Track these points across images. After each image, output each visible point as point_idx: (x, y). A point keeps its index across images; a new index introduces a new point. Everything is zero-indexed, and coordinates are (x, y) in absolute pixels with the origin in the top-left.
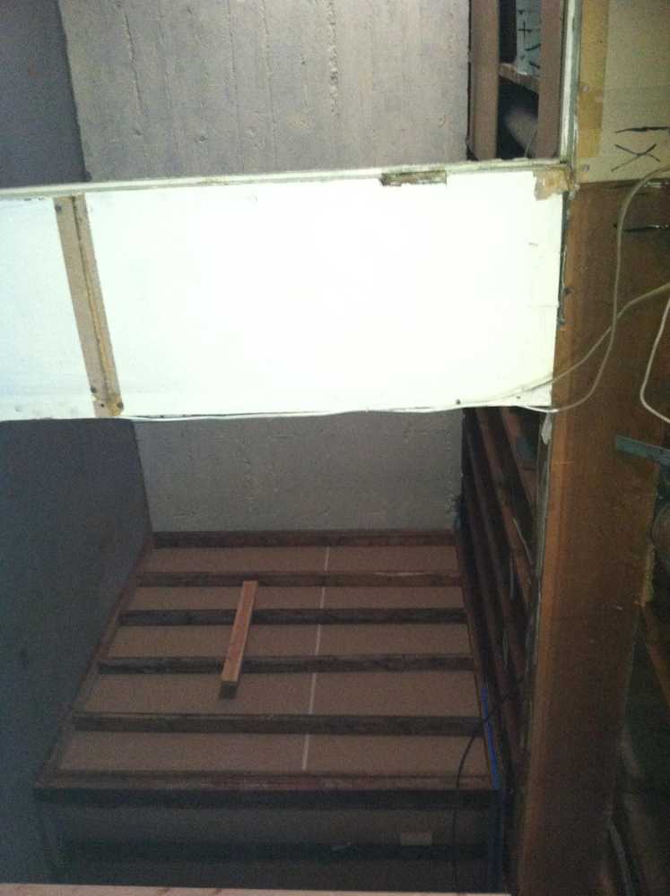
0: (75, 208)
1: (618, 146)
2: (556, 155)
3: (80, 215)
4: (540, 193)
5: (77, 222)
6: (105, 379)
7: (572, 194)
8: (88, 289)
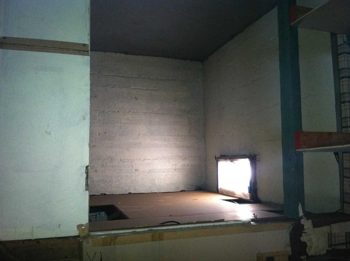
0: (85, 51)
1: (96, 253)
2: (90, 231)
3: (82, 52)
4: (79, 226)
5: (79, 51)
6: (10, 44)
7: (79, 238)
8: (52, 48)
